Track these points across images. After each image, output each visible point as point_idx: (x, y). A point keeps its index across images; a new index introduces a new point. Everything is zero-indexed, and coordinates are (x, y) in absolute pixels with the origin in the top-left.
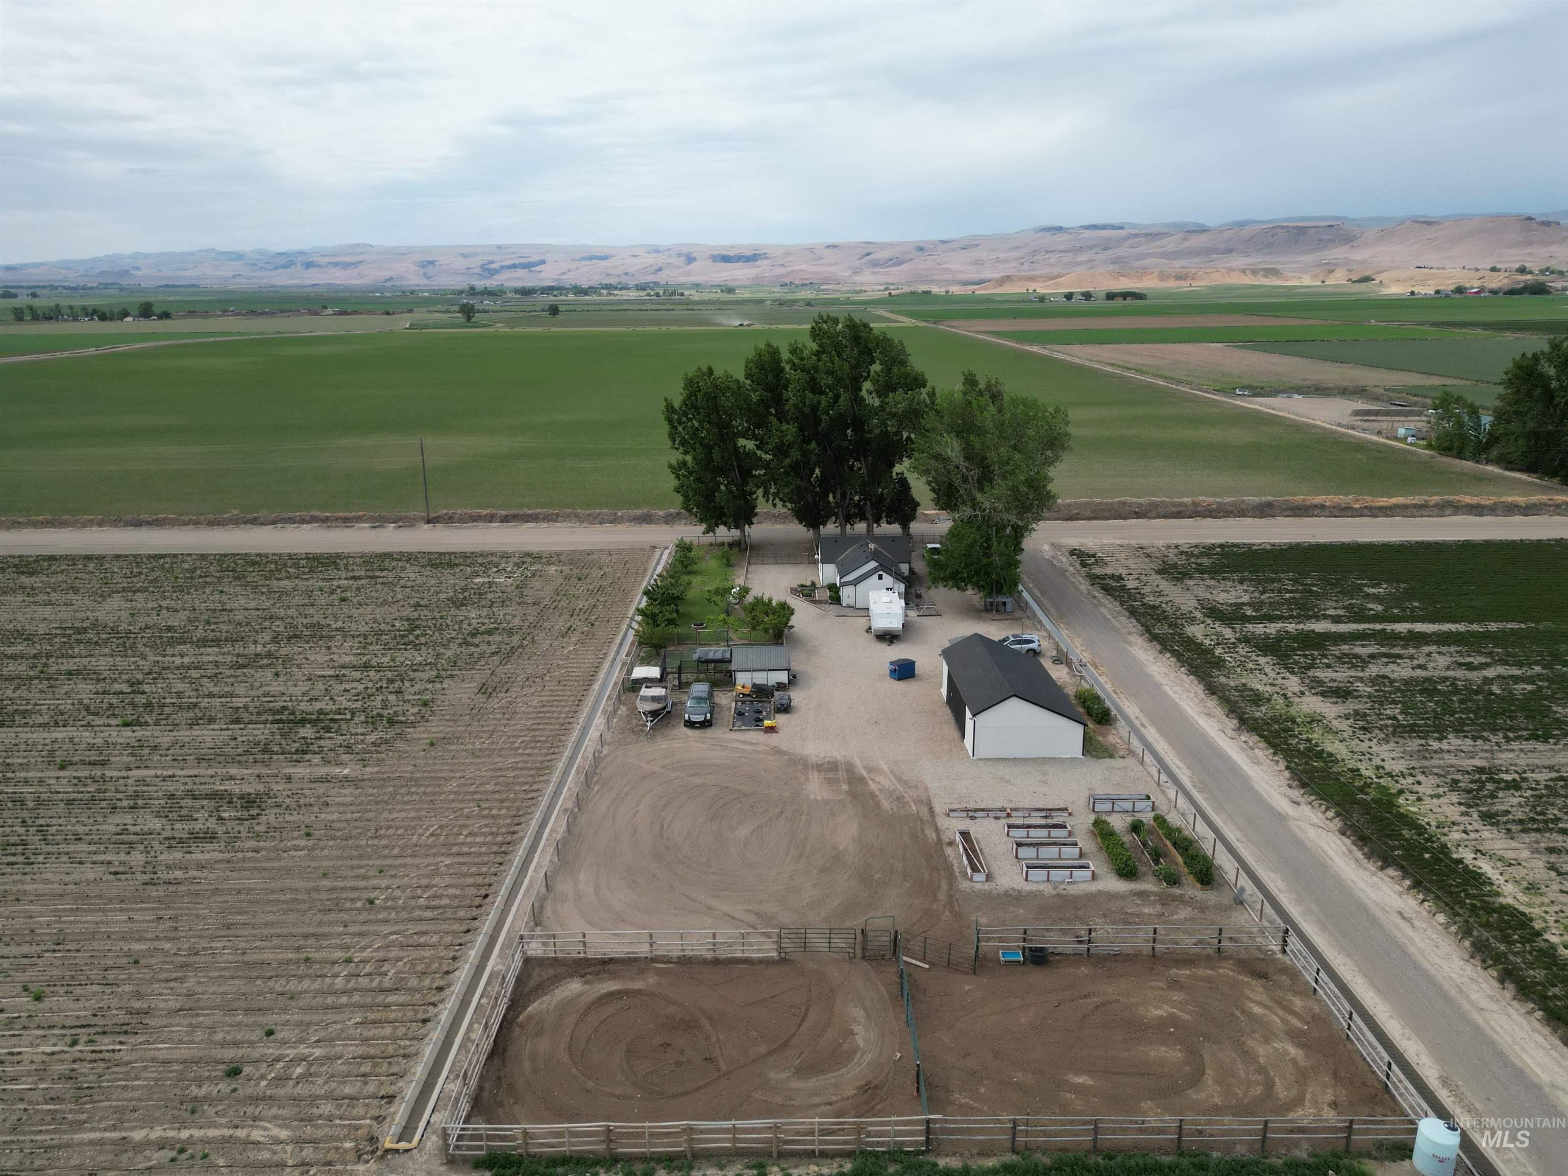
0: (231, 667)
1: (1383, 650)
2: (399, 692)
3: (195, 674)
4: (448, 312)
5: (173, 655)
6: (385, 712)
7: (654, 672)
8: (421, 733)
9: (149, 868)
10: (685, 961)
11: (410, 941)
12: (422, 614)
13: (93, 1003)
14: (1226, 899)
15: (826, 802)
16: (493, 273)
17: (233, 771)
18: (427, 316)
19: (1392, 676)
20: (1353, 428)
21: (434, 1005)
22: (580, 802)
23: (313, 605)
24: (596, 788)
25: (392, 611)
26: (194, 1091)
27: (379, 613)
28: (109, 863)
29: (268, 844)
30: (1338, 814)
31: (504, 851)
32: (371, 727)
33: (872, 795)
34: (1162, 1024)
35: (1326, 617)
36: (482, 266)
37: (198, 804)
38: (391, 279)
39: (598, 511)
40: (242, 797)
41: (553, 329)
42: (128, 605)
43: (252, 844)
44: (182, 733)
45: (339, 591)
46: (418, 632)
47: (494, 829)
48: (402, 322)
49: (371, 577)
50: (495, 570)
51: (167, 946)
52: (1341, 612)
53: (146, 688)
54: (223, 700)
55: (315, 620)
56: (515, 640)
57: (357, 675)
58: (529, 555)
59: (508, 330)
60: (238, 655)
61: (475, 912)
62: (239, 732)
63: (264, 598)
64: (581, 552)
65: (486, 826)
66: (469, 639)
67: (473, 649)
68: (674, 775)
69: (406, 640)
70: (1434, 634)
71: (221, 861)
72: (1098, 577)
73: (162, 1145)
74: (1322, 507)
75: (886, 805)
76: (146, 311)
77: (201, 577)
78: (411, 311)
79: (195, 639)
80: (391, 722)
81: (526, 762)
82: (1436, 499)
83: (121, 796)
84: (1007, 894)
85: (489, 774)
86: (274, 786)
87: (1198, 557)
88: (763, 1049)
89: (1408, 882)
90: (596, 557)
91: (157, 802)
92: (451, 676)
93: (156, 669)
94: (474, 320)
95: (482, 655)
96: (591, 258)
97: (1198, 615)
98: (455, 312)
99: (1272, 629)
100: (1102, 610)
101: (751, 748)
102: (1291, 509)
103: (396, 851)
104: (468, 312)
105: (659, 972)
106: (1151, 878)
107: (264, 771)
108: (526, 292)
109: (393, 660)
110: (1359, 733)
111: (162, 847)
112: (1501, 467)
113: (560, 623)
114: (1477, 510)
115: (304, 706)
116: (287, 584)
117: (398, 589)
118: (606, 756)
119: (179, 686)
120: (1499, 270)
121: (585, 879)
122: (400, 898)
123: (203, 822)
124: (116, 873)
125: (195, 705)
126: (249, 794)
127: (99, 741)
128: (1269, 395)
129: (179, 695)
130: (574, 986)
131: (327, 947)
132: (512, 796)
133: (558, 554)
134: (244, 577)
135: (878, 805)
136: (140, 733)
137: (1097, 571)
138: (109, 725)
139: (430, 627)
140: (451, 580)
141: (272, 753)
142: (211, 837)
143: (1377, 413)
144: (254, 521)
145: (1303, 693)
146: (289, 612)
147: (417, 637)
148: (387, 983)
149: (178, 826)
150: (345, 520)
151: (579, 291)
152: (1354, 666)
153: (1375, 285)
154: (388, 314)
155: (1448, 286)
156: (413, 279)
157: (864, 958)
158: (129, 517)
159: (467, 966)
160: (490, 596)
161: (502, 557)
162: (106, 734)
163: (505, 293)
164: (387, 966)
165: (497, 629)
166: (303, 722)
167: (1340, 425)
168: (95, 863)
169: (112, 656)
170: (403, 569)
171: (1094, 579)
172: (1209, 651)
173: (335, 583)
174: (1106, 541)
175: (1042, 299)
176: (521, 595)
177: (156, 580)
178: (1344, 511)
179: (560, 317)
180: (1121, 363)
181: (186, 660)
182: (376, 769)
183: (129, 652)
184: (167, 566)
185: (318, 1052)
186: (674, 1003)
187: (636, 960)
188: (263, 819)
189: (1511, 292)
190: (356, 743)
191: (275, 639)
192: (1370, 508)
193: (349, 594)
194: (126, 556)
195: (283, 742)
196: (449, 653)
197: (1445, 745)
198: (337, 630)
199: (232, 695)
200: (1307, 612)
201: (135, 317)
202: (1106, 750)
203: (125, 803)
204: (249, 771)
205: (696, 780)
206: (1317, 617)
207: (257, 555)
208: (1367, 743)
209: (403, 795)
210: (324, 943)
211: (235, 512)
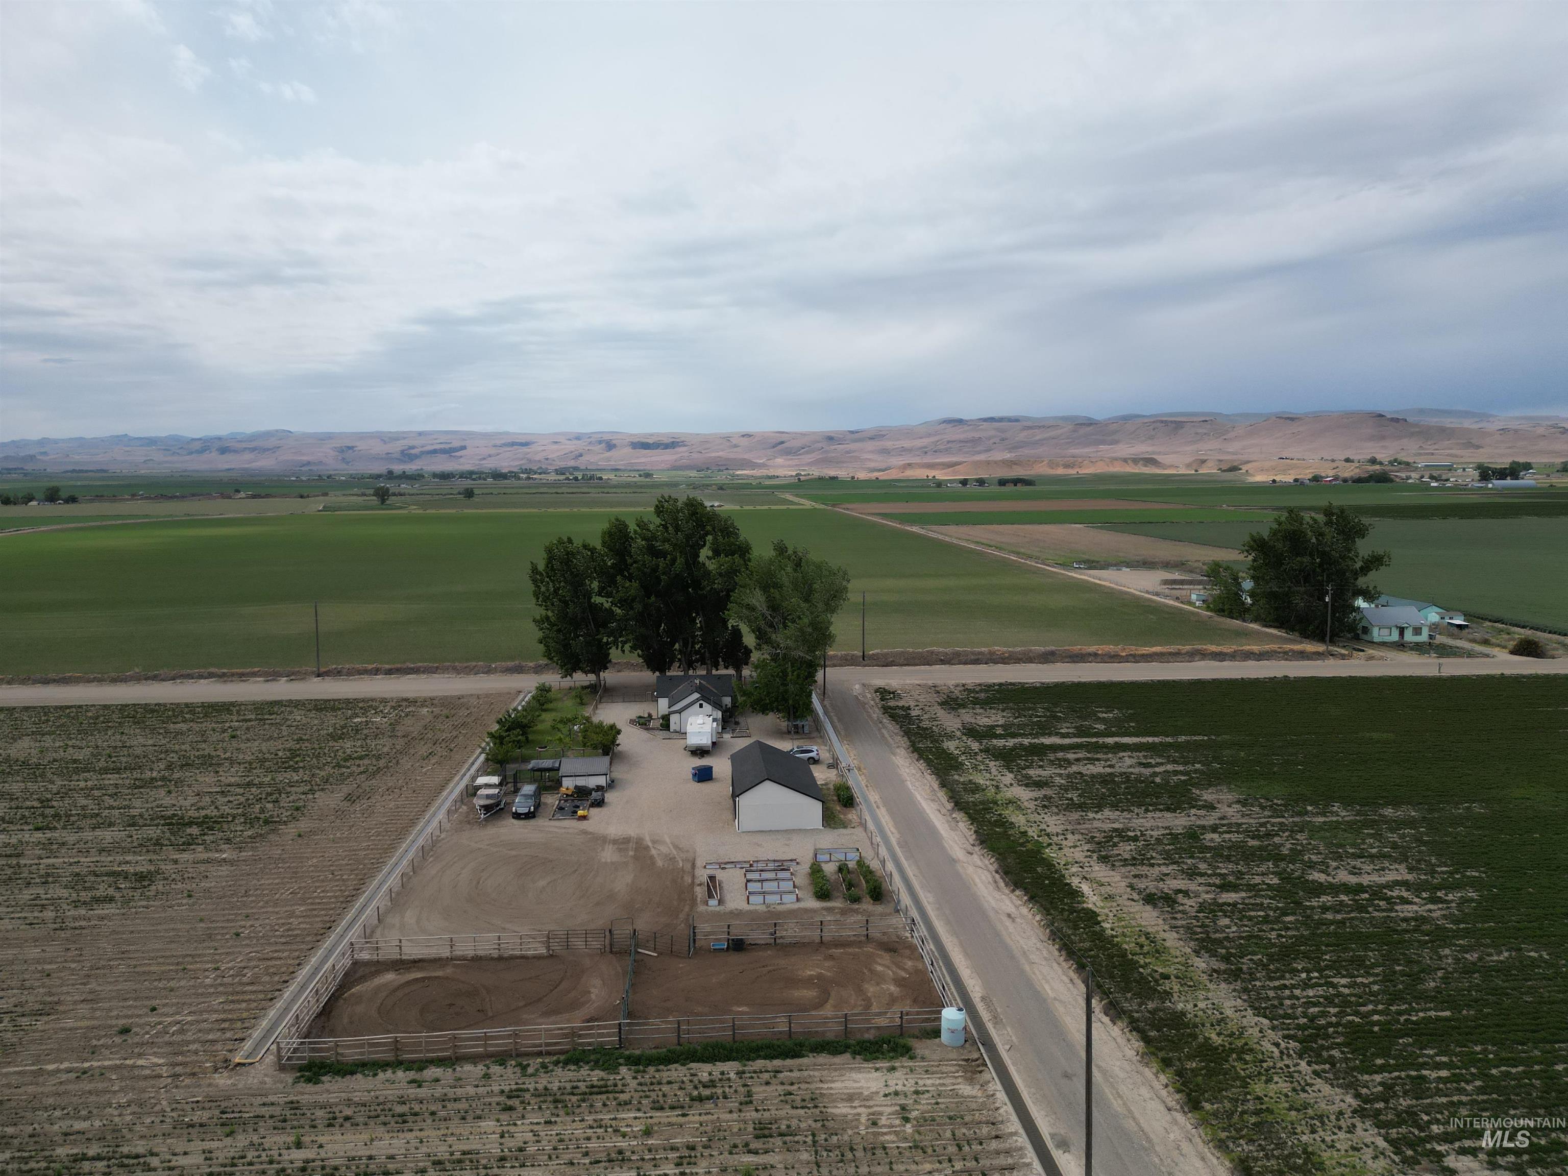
0: (129, 788)
1: (1089, 755)
2: (276, 801)
3: (96, 793)
4: (364, 495)
5: (78, 780)
6: (262, 816)
7: (495, 780)
8: (291, 830)
9: (59, 920)
10: (477, 959)
11: (266, 956)
12: (303, 745)
13: (13, 1000)
14: (889, 908)
15: (612, 863)
16: (412, 458)
17: (129, 858)
18: (342, 499)
19: (1084, 772)
20: (1157, 594)
21: (280, 990)
22: (415, 868)
23: (205, 741)
24: (431, 859)
25: (279, 744)
26: (94, 1042)
27: (264, 747)
28: (25, 918)
29: (156, 903)
30: (997, 859)
31: (349, 900)
32: (248, 826)
33: (652, 857)
34: (811, 978)
35: (1057, 734)
36: (402, 452)
37: (99, 879)
38: (309, 463)
39: (474, 664)
40: (136, 874)
41: (465, 511)
42: (38, 744)
43: (144, 903)
44: (85, 834)
45: (230, 730)
46: (298, 759)
47: (343, 888)
48: (316, 505)
49: (261, 720)
50: (373, 712)
51: (73, 965)
52: (1071, 731)
53: (55, 803)
54: (122, 811)
55: (206, 753)
56: (382, 763)
57: (241, 791)
58: (406, 700)
59: (421, 512)
60: (136, 779)
61: (319, 937)
62: (135, 832)
63: (161, 737)
64: (452, 697)
65: (337, 886)
66: (342, 763)
67: (344, 770)
68: (495, 850)
69: (287, 765)
70: (1134, 744)
71: (118, 914)
72: (890, 708)
73: (69, 1071)
74: (1096, 655)
75: (660, 863)
76: (52, 496)
77: (104, 722)
78: (326, 494)
79: (97, 768)
80: (266, 822)
81: (375, 845)
82: (1188, 648)
83: (34, 876)
84: (731, 912)
85: (346, 853)
86: (163, 867)
87: (977, 692)
88: (521, 1004)
89: (1026, 898)
90: (466, 700)
91: (65, 879)
92: (323, 790)
93: (63, 790)
94: (388, 502)
95: (351, 774)
96: (513, 444)
97: (958, 734)
98: (370, 495)
99: (1011, 742)
100: (884, 731)
101: (564, 831)
102: (1070, 657)
103: (261, 904)
104: (383, 495)
105: (455, 966)
106: (841, 900)
107: (155, 857)
108: (445, 476)
109: (273, 779)
110: (1040, 810)
111: (69, 907)
112: (1260, 625)
113: (423, 750)
114: (1220, 656)
115: (191, 813)
116: (183, 726)
117: (284, 728)
118: (443, 839)
119: (84, 802)
120: (1353, 461)
121: (410, 917)
122: (260, 932)
123: (102, 890)
124: (31, 924)
125: (97, 815)
126: (142, 872)
127: (14, 840)
128: (1102, 568)
129: (83, 808)
130: (390, 977)
131: (201, 962)
132: (361, 866)
133: (432, 699)
134: (144, 722)
135: (653, 863)
136: (49, 834)
137: (892, 703)
138: (23, 830)
139: (309, 756)
140: (332, 721)
141: (162, 845)
142: (111, 899)
143: (1182, 582)
144: (155, 678)
145: (1011, 785)
146: (183, 747)
147: (297, 763)
148: (245, 979)
149: (83, 894)
150: (241, 675)
151: (498, 476)
152: (1060, 766)
153: (1242, 474)
154: (302, 497)
155: (1306, 475)
156: (332, 464)
157: (611, 952)
158: (38, 676)
159: (308, 968)
160: (365, 732)
161: (381, 702)
162: (20, 836)
163: (423, 476)
164: (246, 971)
165: (368, 755)
166: (190, 824)
167: (1148, 592)
168: (13, 918)
169: (24, 782)
170: (291, 713)
171: (886, 710)
172: (955, 759)
173: (227, 725)
174: (908, 682)
175: (939, 484)
176: (393, 730)
177: (63, 725)
178: (1114, 658)
179: (475, 499)
180: (985, 541)
181: (90, 783)
182: (250, 853)
183: (39, 779)
184: (72, 715)
185: (189, 1018)
186: (463, 982)
187: (440, 959)
188: (153, 888)
189: (1359, 480)
190: (235, 837)
191: (170, 767)
192: (1134, 656)
193: (239, 733)
194: (35, 708)
195: (173, 838)
196: (322, 773)
197: (1099, 816)
198: (225, 759)
199: (129, 808)
200: (1045, 730)
201: (40, 501)
202: (843, 824)
203: (38, 880)
204: (142, 858)
205: (514, 853)
206: (1050, 735)
207: (156, 705)
208: (1043, 815)
209: (271, 870)
210: (198, 960)
211: (137, 670)
